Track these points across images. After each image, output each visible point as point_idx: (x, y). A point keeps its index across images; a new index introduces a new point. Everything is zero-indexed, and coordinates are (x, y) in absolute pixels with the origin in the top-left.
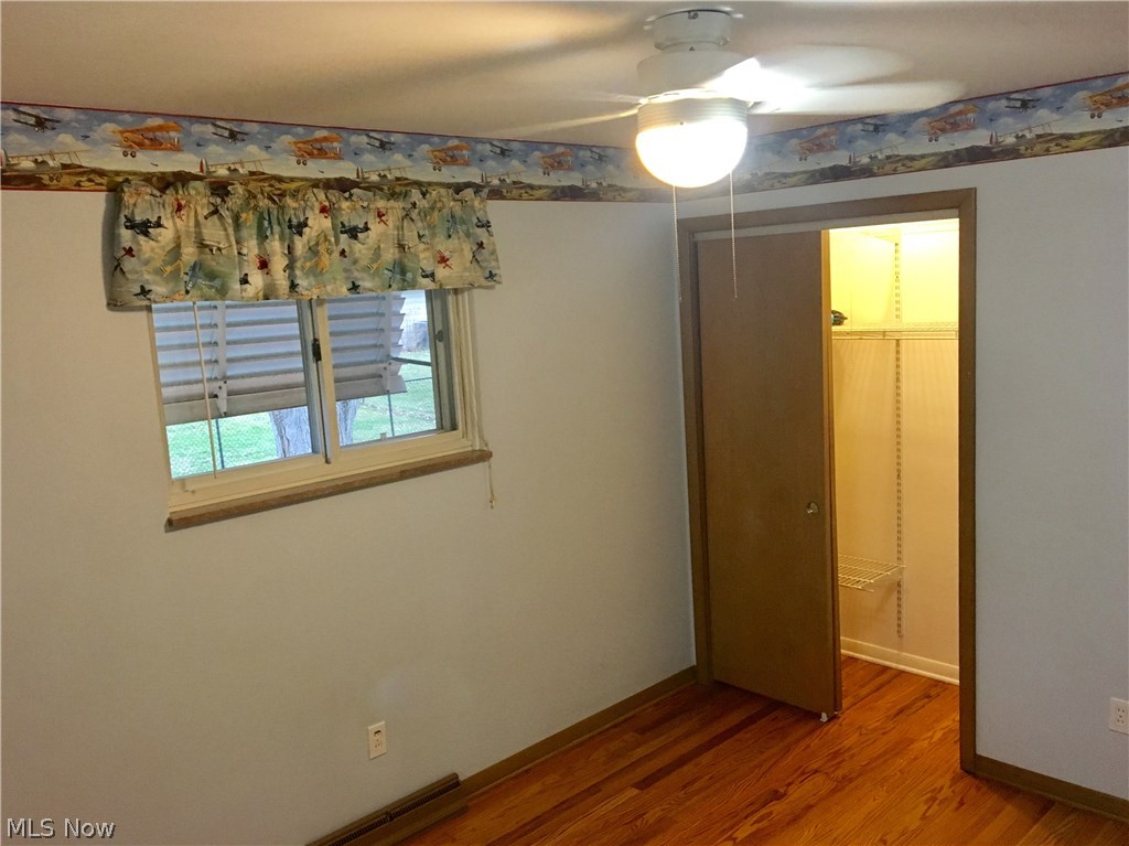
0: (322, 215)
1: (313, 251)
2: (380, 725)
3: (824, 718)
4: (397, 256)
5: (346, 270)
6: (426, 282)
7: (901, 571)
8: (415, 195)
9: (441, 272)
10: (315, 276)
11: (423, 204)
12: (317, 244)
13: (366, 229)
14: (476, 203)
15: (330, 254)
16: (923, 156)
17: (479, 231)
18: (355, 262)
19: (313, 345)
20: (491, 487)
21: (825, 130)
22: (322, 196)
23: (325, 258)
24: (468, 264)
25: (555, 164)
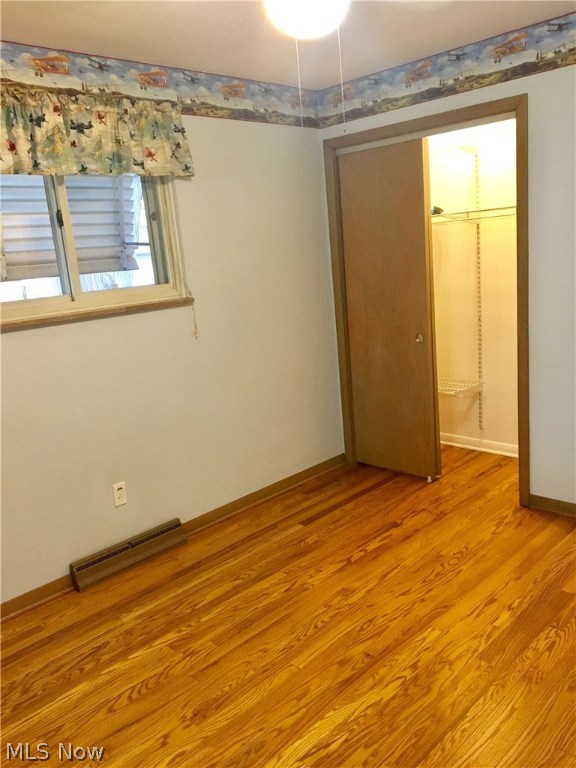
0: (56, 114)
1: (50, 140)
2: (122, 484)
3: (429, 479)
4: (115, 149)
5: (76, 157)
6: (138, 168)
7: (481, 384)
8: (126, 104)
9: (149, 164)
10: (53, 158)
11: (132, 111)
12: (53, 135)
13: (90, 126)
14: (173, 114)
15: (62, 142)
16: (490, 75)
17: (176, 135)
18: (83, 150)
19: (57, 215)
20: (195, 323)
21: (422, 63)
22: (55, 99)
23: (59, 146)
24: (169, 158)
25: (232, 92)
